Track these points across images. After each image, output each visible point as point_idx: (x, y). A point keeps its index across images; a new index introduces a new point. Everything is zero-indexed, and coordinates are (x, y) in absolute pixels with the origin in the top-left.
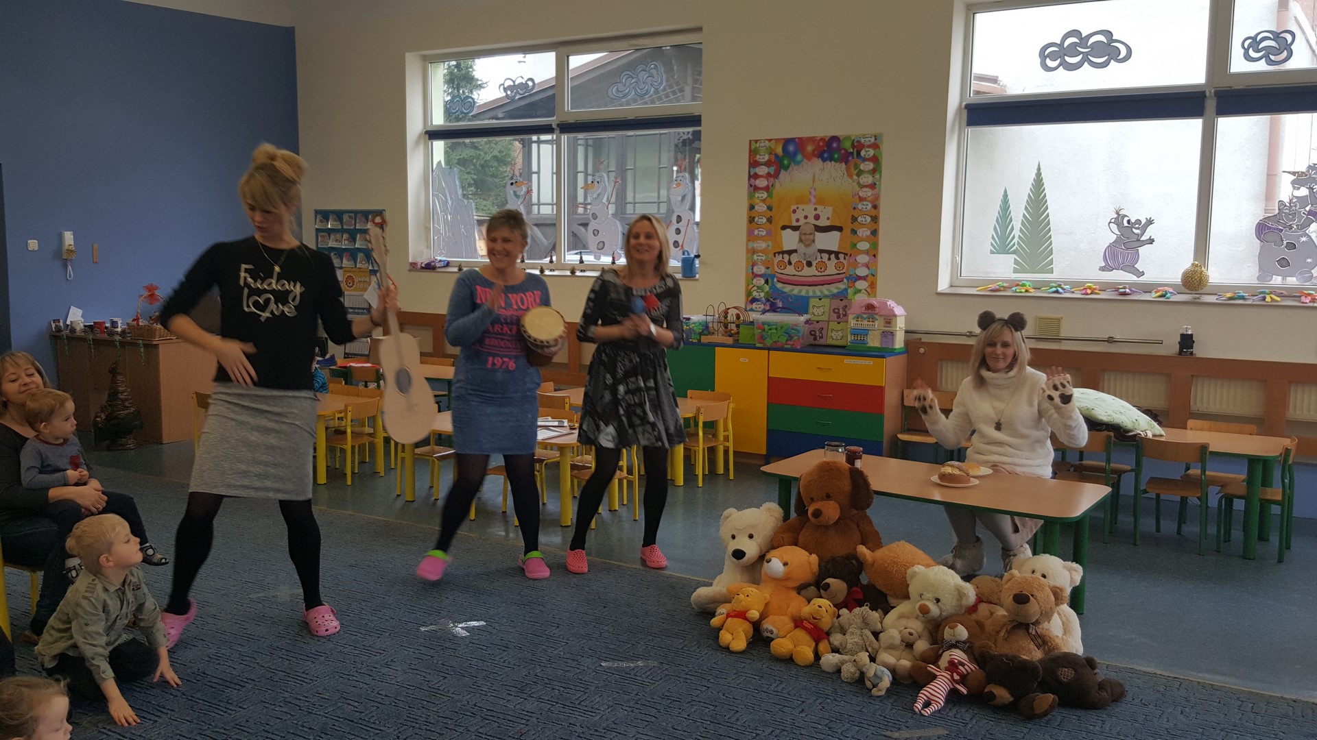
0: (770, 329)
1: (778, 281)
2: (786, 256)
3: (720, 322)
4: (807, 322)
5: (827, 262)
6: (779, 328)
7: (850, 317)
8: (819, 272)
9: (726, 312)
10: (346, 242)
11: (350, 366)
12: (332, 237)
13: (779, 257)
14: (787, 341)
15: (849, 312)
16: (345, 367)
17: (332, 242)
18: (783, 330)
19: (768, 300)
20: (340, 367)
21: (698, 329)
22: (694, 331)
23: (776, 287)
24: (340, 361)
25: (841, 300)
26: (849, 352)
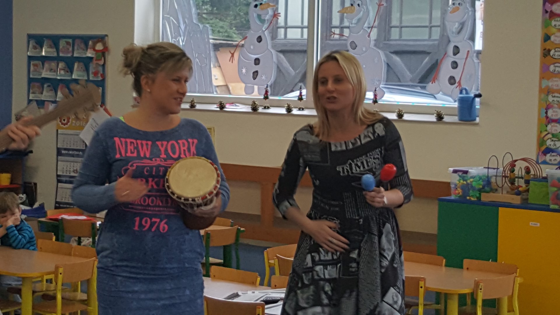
3: (505, 177)
9: (513, 165)
10: (62, 72)
11: (62, 219)
12: (46, 65)
16: (56, 220)
17: (46, 71)
20: (51, 219)
21: (478, 185)
22: (472, 187)
24: (51, 212)
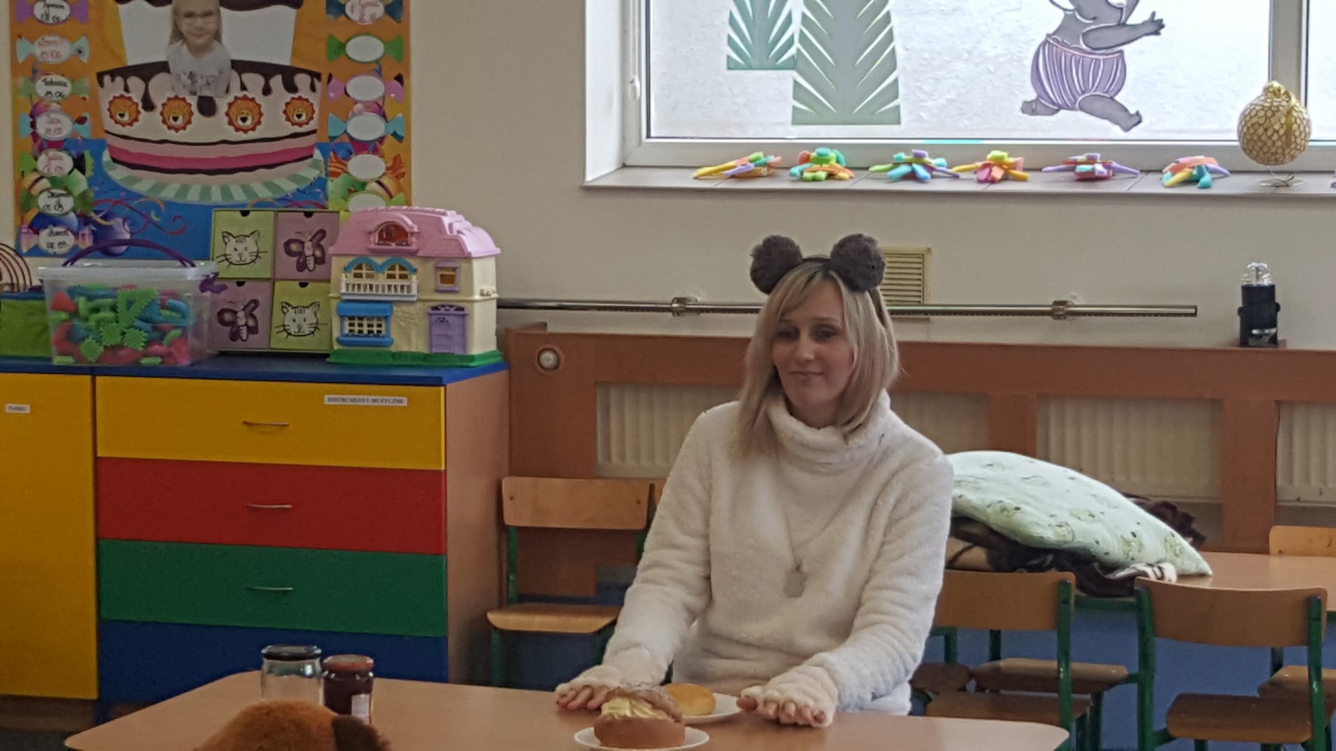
0: (96, 310)
1: (114, 160)
2: (135, 83)
4: (207, 284)
5: (260, 99)
6: (121, 307)
7: (336, 264)
8: (237, 129)
13: (114, 88)
14: (149, 343)
15: (331, 250)
18: (136, 309)
19: (85, 220)
23: (108, 179)
25: (308, 214)
26: (334, 371)
